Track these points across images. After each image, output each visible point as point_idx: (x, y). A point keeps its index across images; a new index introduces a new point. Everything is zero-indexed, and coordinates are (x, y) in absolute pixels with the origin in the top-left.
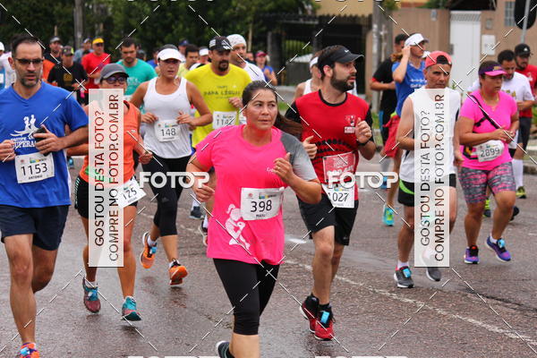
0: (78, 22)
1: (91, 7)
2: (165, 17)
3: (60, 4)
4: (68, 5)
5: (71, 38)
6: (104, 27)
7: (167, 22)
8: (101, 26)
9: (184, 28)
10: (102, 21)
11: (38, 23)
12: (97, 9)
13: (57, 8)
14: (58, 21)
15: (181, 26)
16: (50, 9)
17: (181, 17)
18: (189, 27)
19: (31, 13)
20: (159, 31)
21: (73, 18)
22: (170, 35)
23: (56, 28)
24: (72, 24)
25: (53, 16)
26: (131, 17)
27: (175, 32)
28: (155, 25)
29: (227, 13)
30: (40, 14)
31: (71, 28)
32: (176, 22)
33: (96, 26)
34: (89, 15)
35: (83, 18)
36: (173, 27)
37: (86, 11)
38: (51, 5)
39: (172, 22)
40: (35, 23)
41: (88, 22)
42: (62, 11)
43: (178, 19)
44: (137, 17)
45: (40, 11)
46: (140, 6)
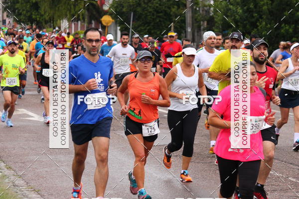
0: (189, 20)
1: (198, 9)
2: (253, 17)
3: (176, 7)
4: (181, 8)
5: (184, 31)
6: (208, 24)
7: (253, 20)
8: (206, 23)
9: (266, 24)
10: (206, 20)
11: (160, 21)
12: (203, 11)
13: (173, 10)
14: (174, 19)
15: (264, 23)
16: (168, 10)
17: (264, 17)
18: (270, 24)
19: (155, 13)
20: (248, 26)
21: (185, 17)
22: (255, 30)
23: (172, 24)
24: (183, 21)
25: (171, 16)
27: (259, 28)
28: (245, 22)
30: (161, 14)
31: (183, 24)
32: (260, 20)
33: (202, 22)
34: (197, 15)
35: (193, 17)
36: (258, 24)
37: (194, 12)
38: (169, 8)
39: (257, 20)
40: (158, 20)
41: (196, 19)
42: (177, 12)
43: (262, 18)
44: (232, 16)
45: (161, 12)
46: (234, 9)
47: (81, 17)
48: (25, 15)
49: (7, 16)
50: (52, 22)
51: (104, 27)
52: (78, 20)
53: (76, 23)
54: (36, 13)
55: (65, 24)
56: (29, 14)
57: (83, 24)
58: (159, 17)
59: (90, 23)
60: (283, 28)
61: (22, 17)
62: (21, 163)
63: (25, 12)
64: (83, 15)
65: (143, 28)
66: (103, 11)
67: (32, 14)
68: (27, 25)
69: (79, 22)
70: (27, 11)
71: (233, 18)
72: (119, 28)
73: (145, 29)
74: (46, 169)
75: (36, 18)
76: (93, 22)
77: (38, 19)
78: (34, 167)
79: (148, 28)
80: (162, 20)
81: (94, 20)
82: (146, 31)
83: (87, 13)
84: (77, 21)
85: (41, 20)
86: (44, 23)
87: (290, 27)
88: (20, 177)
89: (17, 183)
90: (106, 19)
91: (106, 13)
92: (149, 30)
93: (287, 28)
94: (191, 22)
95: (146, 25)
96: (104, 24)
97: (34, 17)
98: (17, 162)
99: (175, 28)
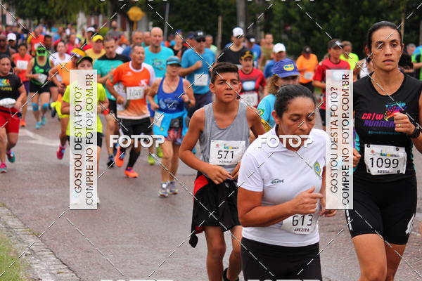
47: (102, 10)
48: (30, 9)
49: (8, 10)
50: (64, 16)
51: (131, 23)
52: (98, 13)
53: (96, 17)
54: (45, 5)
55: (81, 18)
56: (35, 7)
57: (105, 18)
58: (203, 8)
60: (361, 21)
61: (26, 11)
62: (19, 199)
63: (29, 4)
64: (104, 7)
65: (181, 23)
67: (38, 7)
68: (34, 20)
69: (101, 16)
70: (33, 3)
72: (151, 23)
73: (185, 25)
74: (50, 207)
75: (44, 12)
77: (47, 13)
78: (34, 203)
79: (189, 23)
80: (206, 12)
81: (120, 15)
83: (110, 4)
84: (98, 16)
85: (51, 14)
86: (55, 18)
88: (16, 216)
89: (10, 224)
90: (135, 12)
91: (134, 4)
93: (367, 21)
94: (244, 15)
95: (186, 20)
96: (132, 18)
97: (41, 10)
98: (13, 198)
99: (224, 22)
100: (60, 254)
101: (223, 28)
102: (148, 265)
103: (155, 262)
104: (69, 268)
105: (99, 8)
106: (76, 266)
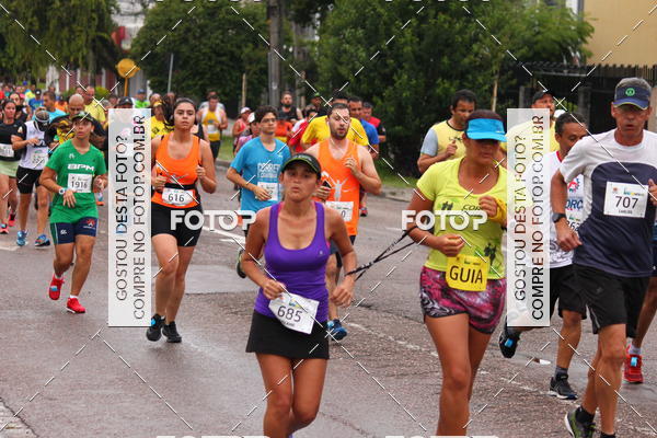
0: (274, 69)
1: (291, 49)
2: (386, 66)
4: (261, 47)
5: (264, 90)
7: (387, 71)
9: (410, 79)
10: (303, 69)
11: (222, 70)
12: (299, 53)
13: (246, 51)
14: (248, 68)
15: (406, 77)
16: (237, 52)
17: (406, 66)
19: (214, 56)
20: (377, 82)
21: (267, 64)
22: (391, 88)
23: (244, 77)
24: (265, 72)
25: (242, 61)
26: (341, 64)
27: (397, 85)
28: (372, 75)
29: (466, 60)
30: (224, 59)
31: (264, 77)
32: (399, 71)
36: (395, 78)
38: (239, 47)
39: (394, 71)
40: (218, 69)
42: (252, 55)
43: (402, 68)
44: (348, 64)
45: (224, 55)
46: (353, 51)
47: (80, 62)
50: (28, 70)
51: (122, 80)
52: (76, 67)
53: (73, 71)
55: (52, 74)
57: (85, 74)
58: (222, 63)
59: (98, 72)
60: (439, 85)
64: (83, 58)
65: (190, 82)
66: (122, 50)
69: (79, 71)
71: (350, 66)
72: (148, 82)
73: (195, 85)
76: (104, 71)
77: (4, 65)
79: (200, 83)
80: (225, 67)
81: (106, 68)
82: (197, 87)
83: (91, 54)
84: (75, 70)
86: (14, 72)
87: (451, 85)
90: (126, 66)
91: (125, 55)
92: (202, 85)
93: (446, 85)
94: (277, 74)
95: (197, 78)
96: (122, 73)
99: (249, 82)
100: (11, 402)
101: (248, 91)
102: (133, 418)
103: (143, 415)
104: (23, 421)
105: (76, 60)
106: (32, 419)
